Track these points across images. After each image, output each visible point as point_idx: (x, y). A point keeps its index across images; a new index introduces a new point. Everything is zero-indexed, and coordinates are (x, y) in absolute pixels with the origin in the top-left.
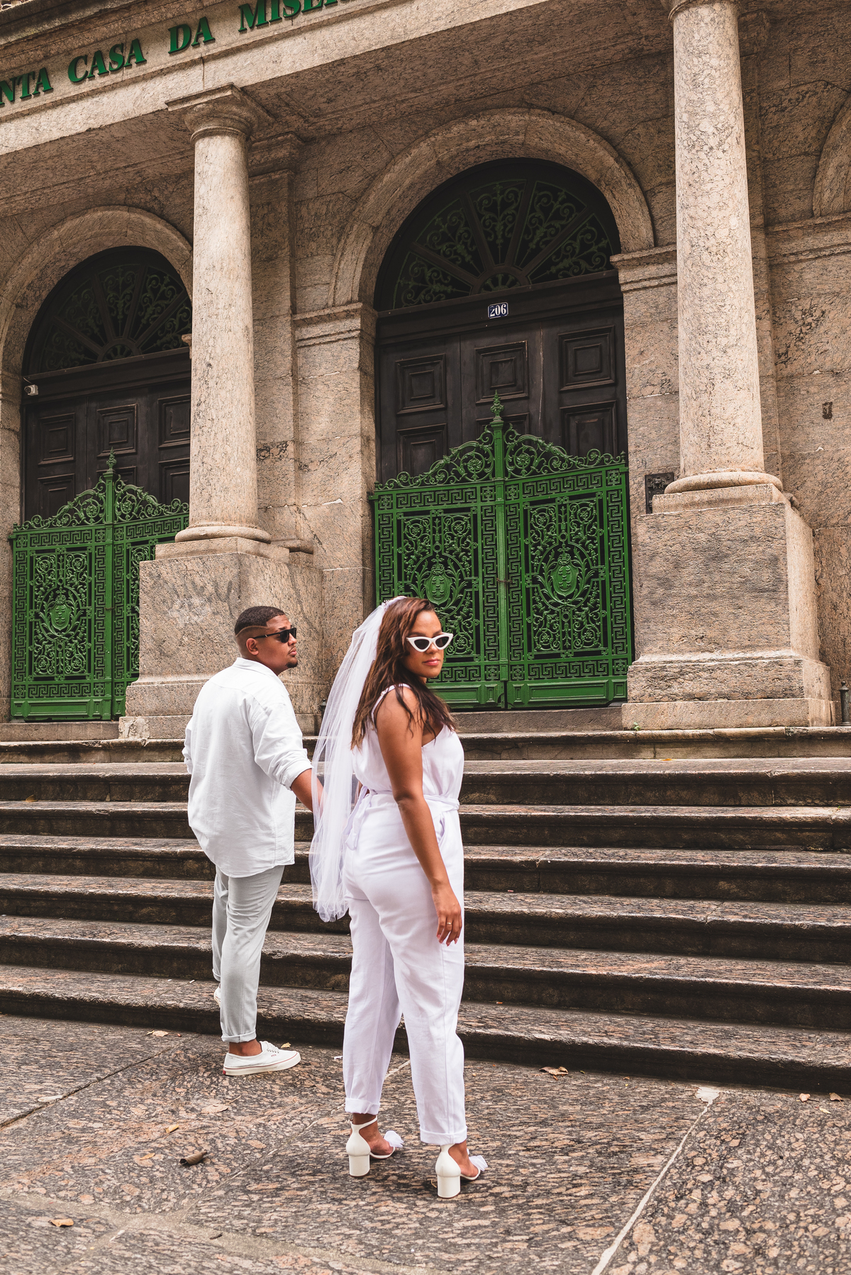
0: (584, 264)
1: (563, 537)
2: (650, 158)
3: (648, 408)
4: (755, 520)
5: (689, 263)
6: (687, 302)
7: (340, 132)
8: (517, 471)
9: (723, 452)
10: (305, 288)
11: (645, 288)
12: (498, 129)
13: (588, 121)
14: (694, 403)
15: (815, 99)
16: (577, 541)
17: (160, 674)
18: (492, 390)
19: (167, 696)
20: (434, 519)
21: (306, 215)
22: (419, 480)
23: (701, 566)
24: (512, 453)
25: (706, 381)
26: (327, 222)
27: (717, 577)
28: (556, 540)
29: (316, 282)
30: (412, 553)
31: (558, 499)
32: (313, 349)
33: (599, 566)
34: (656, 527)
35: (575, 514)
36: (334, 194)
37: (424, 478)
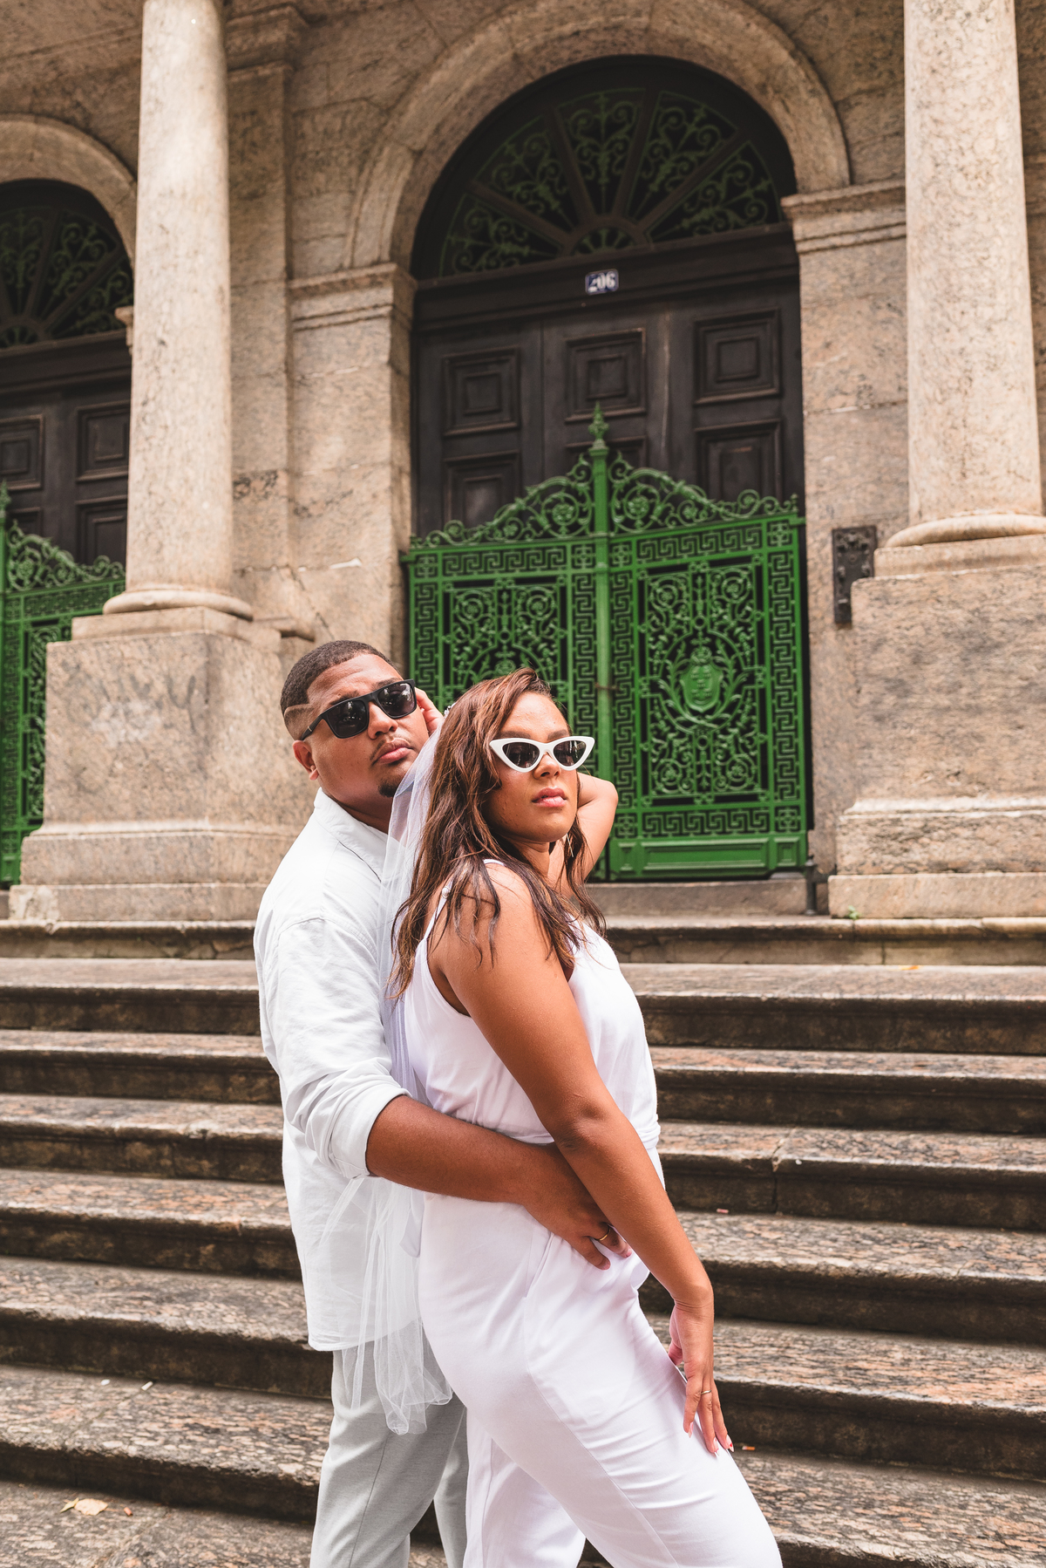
0: (733, 217)
1: (700, 622)
2: (844, 53)
3: (837, 429)
5: (931, 191)
6: (926, 253)
7: (364, 8)
8: (629, 523)
9: (987, 484)
10: (307, 242)
11: (834, 248)
12: (609, 6)
14: (939, 409)
16: (721, 629)
17: (78, 820)
18: (591, 402)
19: (87, 854)
20: (500, 593)
21: (310, 131)
22: (478, 534)
23: (957, 660)
24: (620, 496)
25: (958, 374)
26: (342, 143)
27: (982, 678)
28: (688, 627)
29: (324, 233)
30: (467, 644)
31: (693, 565)
32: (318, 333)
33: (756, 667)
34: (884, 599)
35: (719, 588)
36: (353, 101)
37: (486, 531)
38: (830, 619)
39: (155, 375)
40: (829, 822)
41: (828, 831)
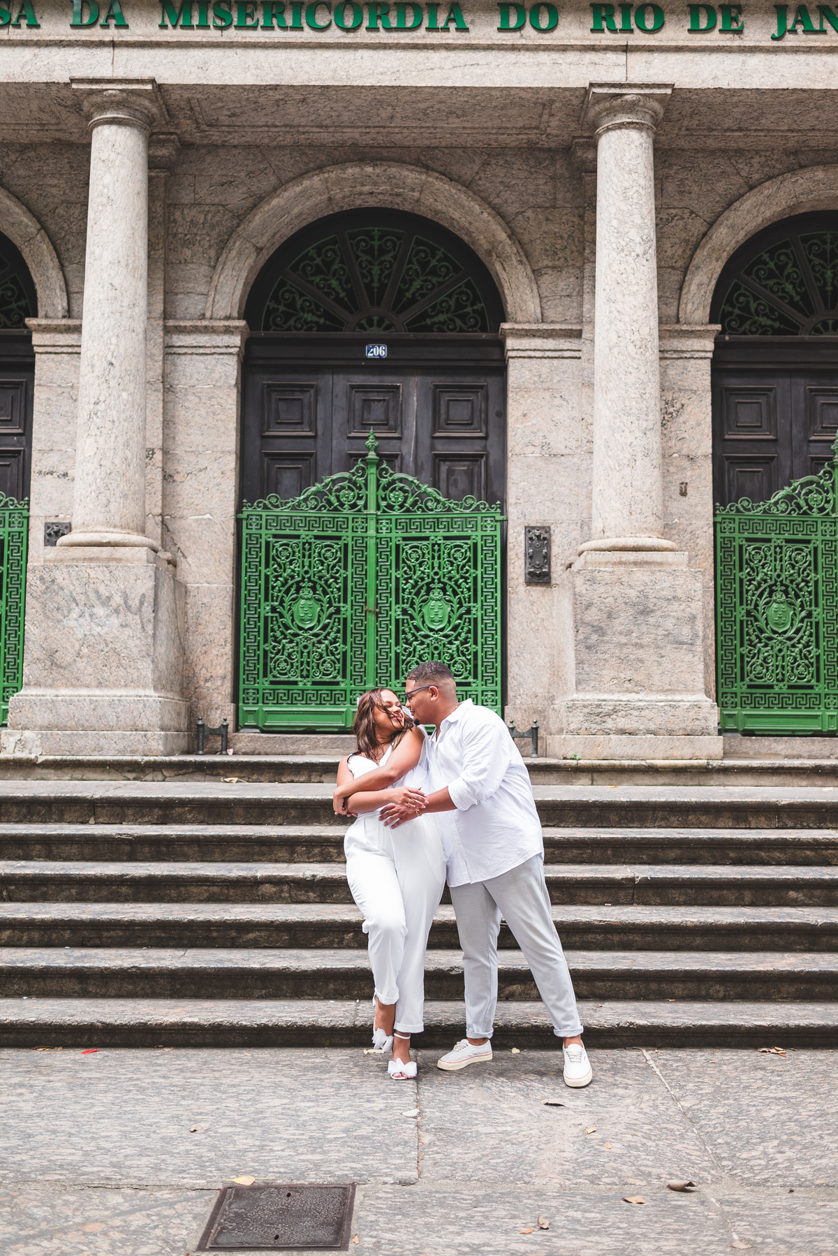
0: (459, 323)
1: (436, 574)
2: (538, 241)
3: (529, 466)
4: (678, 582)
5: (615, 351)
7: (224, 145)
8: (390, 507)
9: (642, 520)
10: (176, 294)
11: (530, 357)
12: (394, 181)
13: (482, 194)
14: (617, 474)
15: (681, 223)
16: (450, 579)
17: (51, 686)
18: (365, 426)
19: (63, 710)
20: (304, 544)
21: (180, 219)
22: (290, 504)
23: (631, 618)
24: (385, 489)
25: (629, 457)
26: (204, 232)
28: (428, 576)
29: (189, 290)
30: (281, 576)
31: (432, 537)
32: (183, 357)
33: (472, 604)
34: (592, 581)
35: (449, 554)
36: (213, 205)
37: (295, 503)
38: (522, 579)
39: (105, 385)
40: (518, 702)
41: (517, 706)
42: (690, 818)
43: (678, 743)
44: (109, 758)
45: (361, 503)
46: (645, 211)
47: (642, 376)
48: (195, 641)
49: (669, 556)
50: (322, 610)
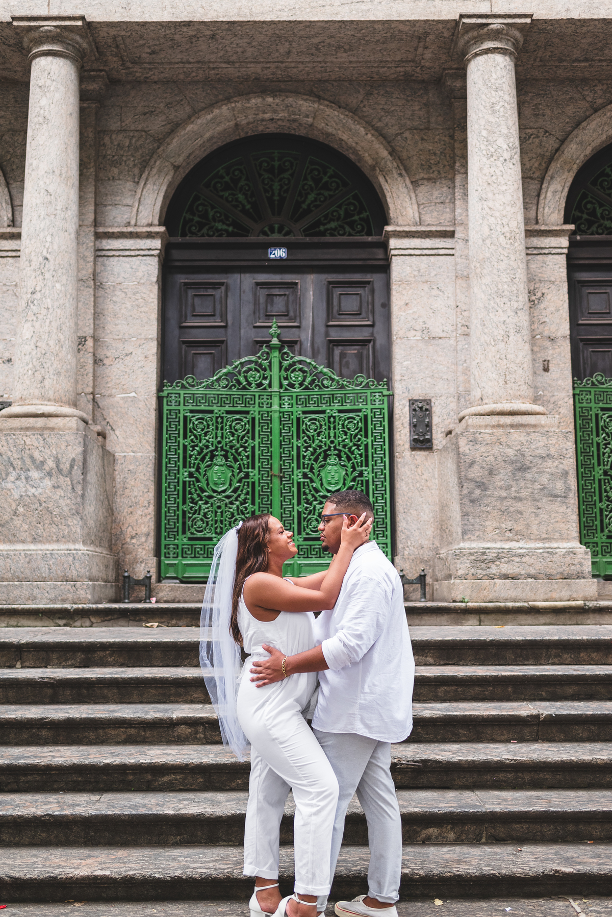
0: (348, 229)
1: (332, 442)
2: (415, 158)
3: (411, 348)
4: (551, 442)
5: (488, 242)
6: (485, 271)
7: (146, 81)
8: (292, 386)
9: (517, 388)
10: (106, 206)
11: (410, 255)
12: (291, 109)
13: (366, 119)
14: (493, 349)
15: (537, 140)
16: (345, 446)
18: (269, 317)
20: (217, 418)
21: (108, 143)
22: (205, 384)
23: (510, 474)
24: (286, 370)
25: (503, 333)
26: (130, 153)
27: (522, 484)
28: (325, 444)
29: (116, 203)
30: (197, 446)
31: (328, 411)
32: (111, 259)
33: (364, 468)
34: (474, 441)
35: (343, 425)
36: (137, 131)
37: (209, 382)
38: (407, 446)
39: (41, 277)
40: (406, 553)
41: (406, 556)
42: (582, 655)
43: (556, 586)
44: (41, 606)
45: (266, 382)
46: (510, 123)
47: (512, 263)
48: (122, 503)
49: (542, 420)
50: (233, 475)
